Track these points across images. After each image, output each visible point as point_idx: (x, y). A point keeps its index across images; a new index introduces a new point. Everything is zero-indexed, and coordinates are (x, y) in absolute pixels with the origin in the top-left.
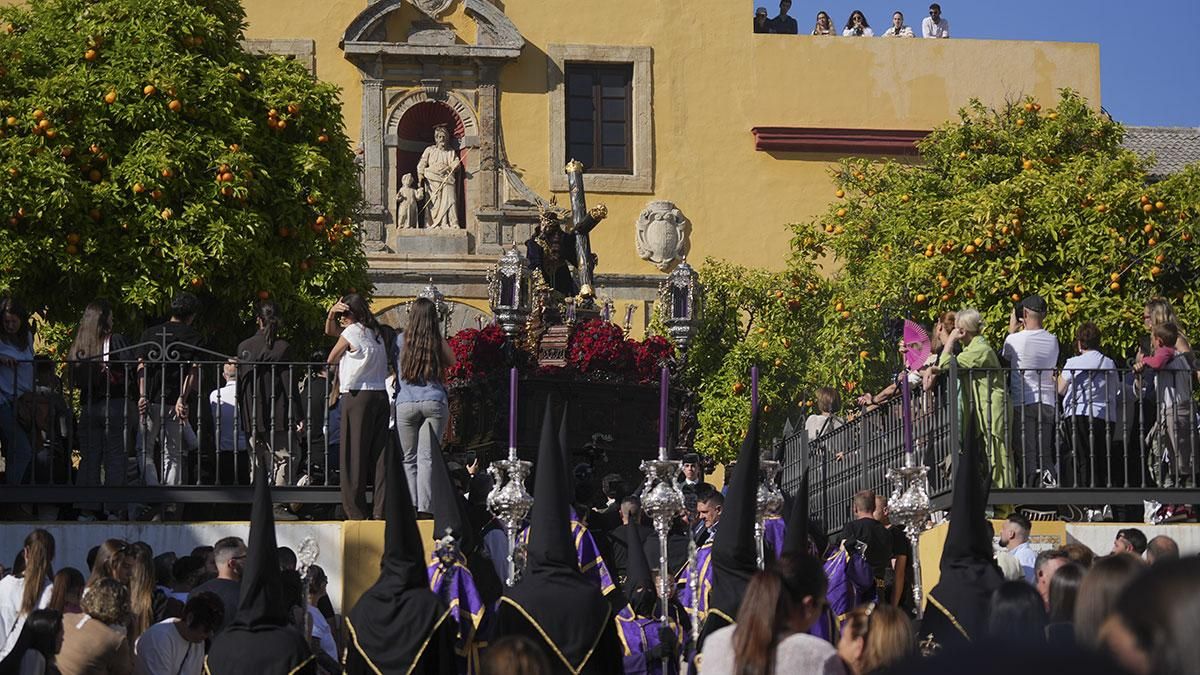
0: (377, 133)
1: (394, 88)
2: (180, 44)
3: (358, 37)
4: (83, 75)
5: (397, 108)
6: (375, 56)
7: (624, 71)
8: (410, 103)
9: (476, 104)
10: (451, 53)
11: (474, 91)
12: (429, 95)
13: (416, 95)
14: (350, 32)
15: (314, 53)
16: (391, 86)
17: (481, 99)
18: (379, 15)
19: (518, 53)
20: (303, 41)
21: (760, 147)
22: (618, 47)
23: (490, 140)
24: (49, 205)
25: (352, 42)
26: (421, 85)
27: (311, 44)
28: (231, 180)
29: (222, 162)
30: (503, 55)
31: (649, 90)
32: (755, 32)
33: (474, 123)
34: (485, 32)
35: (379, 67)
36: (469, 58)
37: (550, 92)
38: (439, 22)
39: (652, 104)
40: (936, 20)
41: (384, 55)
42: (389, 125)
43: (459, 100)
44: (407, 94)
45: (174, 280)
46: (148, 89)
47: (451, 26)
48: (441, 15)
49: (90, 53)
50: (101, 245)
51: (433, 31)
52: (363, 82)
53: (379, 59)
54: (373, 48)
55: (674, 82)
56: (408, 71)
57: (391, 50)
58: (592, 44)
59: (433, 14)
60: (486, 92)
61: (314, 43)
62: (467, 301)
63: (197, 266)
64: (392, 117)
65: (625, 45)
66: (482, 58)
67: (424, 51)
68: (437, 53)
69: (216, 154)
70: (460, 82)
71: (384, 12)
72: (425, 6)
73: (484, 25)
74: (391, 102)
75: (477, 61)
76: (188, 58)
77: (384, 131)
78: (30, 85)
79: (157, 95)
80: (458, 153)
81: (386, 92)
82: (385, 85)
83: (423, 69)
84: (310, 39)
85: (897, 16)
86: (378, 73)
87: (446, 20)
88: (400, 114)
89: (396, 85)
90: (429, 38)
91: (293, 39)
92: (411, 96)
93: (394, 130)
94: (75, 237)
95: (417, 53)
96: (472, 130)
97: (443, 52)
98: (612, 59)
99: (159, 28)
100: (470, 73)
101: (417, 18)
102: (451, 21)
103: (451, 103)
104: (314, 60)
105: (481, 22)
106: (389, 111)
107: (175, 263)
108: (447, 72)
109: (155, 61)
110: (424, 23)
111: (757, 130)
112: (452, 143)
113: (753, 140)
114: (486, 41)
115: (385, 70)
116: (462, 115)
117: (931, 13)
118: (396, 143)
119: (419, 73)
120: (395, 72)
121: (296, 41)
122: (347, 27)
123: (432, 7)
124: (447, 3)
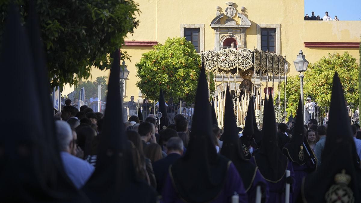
0: (218, 45)
2: (185, 55)
4: (169, 60)
5: (223, 39)
6: (218, 27)
7: (274, 30)
8: (226, 38)
9: (241, 38)
10: (235, 27)
11: (240, 35)
12: (230, 36)
13: (227, 36)
14: (212, 23)
15: (204, 27)
17: (242, 37)
18: (219, 19)
19: (250, 26)
21: (306, 46)
22: (273, 24)
23: (244, 46)
24: (165, 81)
25: (213, 25)
26: (228, 34)
28: (193, 76)
29: (192, 74)
30: (246, 27)
31: (280, 34)
32: (305, 20)
33: (240, 42)
34: (242, 22)
35: (219, 30)
36: (239, 28)
37: (257, 35)
39: (281, 37)
41: (220, 27)
42: (221, 43)
43: (237, 37)
44: (225, 36)
45: (184, 93)
46: (180, 62)
49: (170, 56)
50: (172, 87)
52: (215, 33)
53: (219, 28)
54: (217, 26)
55: (286, 32)
56: (225, 31)
57: (221, 26)
58: (267, 24)
60: (243, 35)
61: (204, 25)
62: (238, 82)
63: (188, 90)
64: (222, 41)
65: (274, 24)
66: (242, 28)
67: (229, 26)
69: (191, 72)
70: (237, 33)
73: (242, 20)
74: (221, 38)
75: (241, 29)
76: (186, 57)
77: (220, 44)
78: (161, 62)
79: (181, 63)
80: (236, 49)
81: (220, 36)
82: (220, 34)
84: (203, 24)
85: (336, 17)
88: (223, 41)
89: (222, 34)
90: (230, 23)
92: (226, 36)
93: (222, 44)
94: (168, 86)
95: (227, 27)
96: (239, 43)
97: (233, 27)
98: (271, 27)
99: (181, 51)
100: (239, 31)
101: (227, 18)
102: (235, 19)
103: (235, 38)
104: (204, 29)
106: (221, 40)
107: (184, 90)
108: (234, 31)
109: (181, 57)
110: (229, 20)
111: (305, 43)
112: (235, 46)
113: (305, 45)
114: (243, 24)
115: (220, 31)
116: (237, 40)
118: (222, 47)
119: (228, 31)
120: (222, 31)
121: (200, 24)
122: (211, 21)
123: (231, 16)
124: (234, 15)
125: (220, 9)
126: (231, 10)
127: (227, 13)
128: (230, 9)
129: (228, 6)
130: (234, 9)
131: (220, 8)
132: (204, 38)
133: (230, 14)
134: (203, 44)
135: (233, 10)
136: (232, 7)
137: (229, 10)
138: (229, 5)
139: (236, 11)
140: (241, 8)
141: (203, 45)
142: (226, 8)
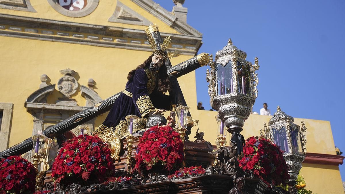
1: (48, 124)
3: (33, 101)
6: (40, 109)
10: (74, 109)
14: (30, 99)
15: (13, 109)
16: (47, 123)
18: (43, 93)
20: (8, 104)
25: (30, 103)
27: (12, 105)
32: (198, 109)
34: (90, 102)
35: (42, 115)
38: (70, 98)
40: (266, 109)
41: (44, 109)
47: (75, 100)
48: (71, 96)
51: (67, 101)
52: (34, 121)
53: (42, 111)
54: (40, 106)
56: (55, 117)
57: (48, 107)
59: (67, 95)
61: (13, 105)
67: (63, 108)
68: (68, 109)
71: (46, 92)
72: (65, 92)
73: (89, 100)
81: (44, 125)
82: (44, 122)
83: (62, 116)
84: (11, 103)
86: (41, 117)
87: (73, 98)
89: (49, 123)
91: (3, 103)
95: (60, 109)
97: (71, 108)
102: (75, 99)
103: (73, 131)
104: (12, 112)
105: (88, 99)
110: (63, 98)
115: (44, 117)
117: (264, 106)
119: (60, 117)
120: (49, 117)
121: (4, 104)
122: (29, 96)
123: (68, 93)
124: (74, 92)
125: (47, 79)
126: (70, 82)
127: (61, 88)
128: (68, 80)
129: (63, 76)
130: (74, 81)
131: (48, 77)
132: (10, 129)
133: (67, 89)
134: (7, 140)
135: (73, 83)
136: (71, 78)
137: (64, 83)
138: (67, 73)
139: (78, 85)
140: (88, 82)
141: (7, 143)
142: (60, 78)
